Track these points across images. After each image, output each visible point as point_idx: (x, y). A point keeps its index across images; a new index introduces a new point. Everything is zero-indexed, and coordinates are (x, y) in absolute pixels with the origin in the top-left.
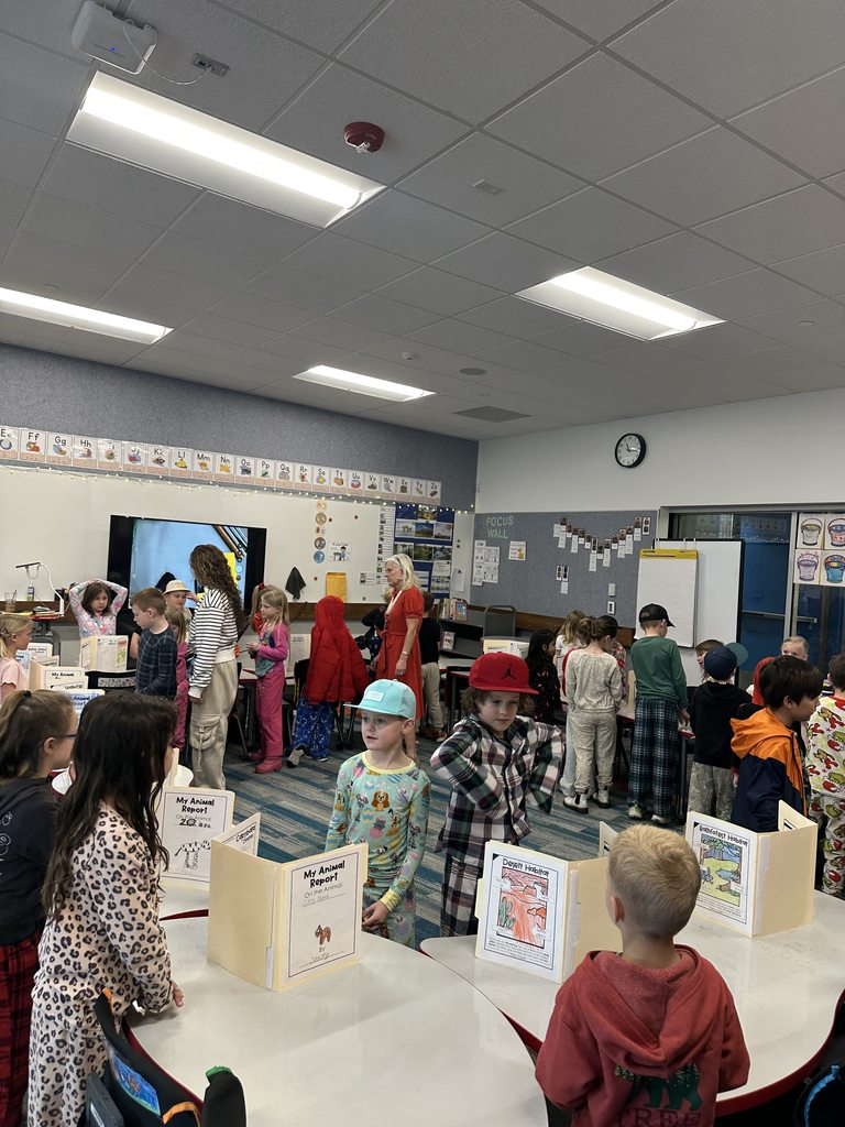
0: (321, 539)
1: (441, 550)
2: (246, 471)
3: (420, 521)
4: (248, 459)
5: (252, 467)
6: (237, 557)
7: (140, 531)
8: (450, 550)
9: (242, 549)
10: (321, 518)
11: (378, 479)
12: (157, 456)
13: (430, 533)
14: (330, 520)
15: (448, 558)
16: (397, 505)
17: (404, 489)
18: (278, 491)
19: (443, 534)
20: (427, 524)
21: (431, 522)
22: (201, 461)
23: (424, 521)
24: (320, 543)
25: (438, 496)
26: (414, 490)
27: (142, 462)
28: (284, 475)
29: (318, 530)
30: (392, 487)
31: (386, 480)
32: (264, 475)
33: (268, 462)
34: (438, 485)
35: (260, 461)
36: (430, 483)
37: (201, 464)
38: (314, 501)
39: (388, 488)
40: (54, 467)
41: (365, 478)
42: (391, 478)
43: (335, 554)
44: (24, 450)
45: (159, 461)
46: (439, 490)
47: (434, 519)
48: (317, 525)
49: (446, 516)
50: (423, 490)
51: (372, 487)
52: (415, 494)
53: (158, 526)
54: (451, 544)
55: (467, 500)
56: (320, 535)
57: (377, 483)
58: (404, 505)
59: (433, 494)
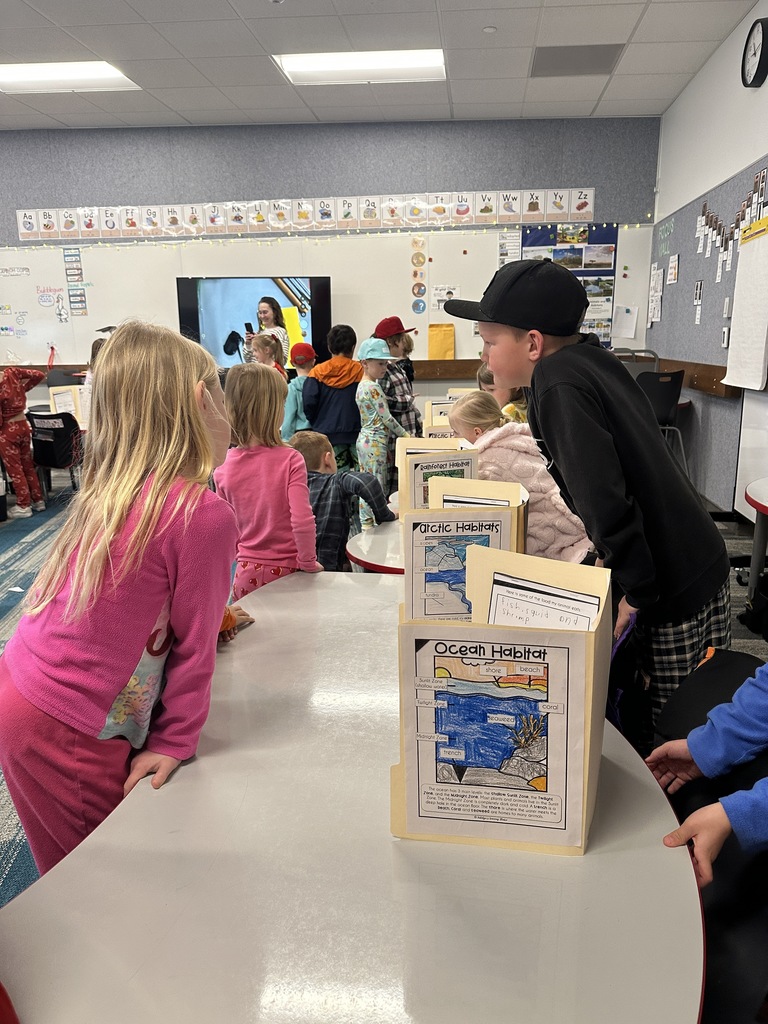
0: (419, 285)
1: (596, 283)
2: (326, 214)
3: (559, 246)
4: (327, 201)
5: (331, 209)
6: (301, 311)
7: (204, 289)
8: (611, 283)
9: (305, 302)
10: (418, 259)
11: (495, 199)
12: (235, 214)
13: (579, 262)
14: (430, 260)
15: (608, 293)
16: (524, 228)
17: (533, 206)
18: (363, 232)
19: (598, 261)
20: (573, 250)
21: (577, 246)
22: (277, 212)
23: (567, 246)
24: (419, 290)
25: (590, 208)
26: (550, 204)
27: (221, 222)
28: (370, 213)
29: (415, 274)
30: (516, 206)
31: (506, 198)
32: (346, 216)
33: (349, 200)
34: (590, 193)
35: (340, 200)
36: (575, 192)
37: (278, 215)
38: (409, 239)
39: (509, 208)
40: (150, 240)
41: (474, 200)
42: (514, 194)
43: (439, 301)
44: (125, 227)
45: (238, 219)
46: (590, 200)
47: (584, 241)
48: (415, 268)
49: (604, 235)
50: (564, 203)
51: (487, 210)
52: (552, 210)
53: (220, 284)
54: (612, 273)
55: (640, 207)
56: (418, 280)
57: (493, 204)
58: (533, 229)
59: (580, 207)
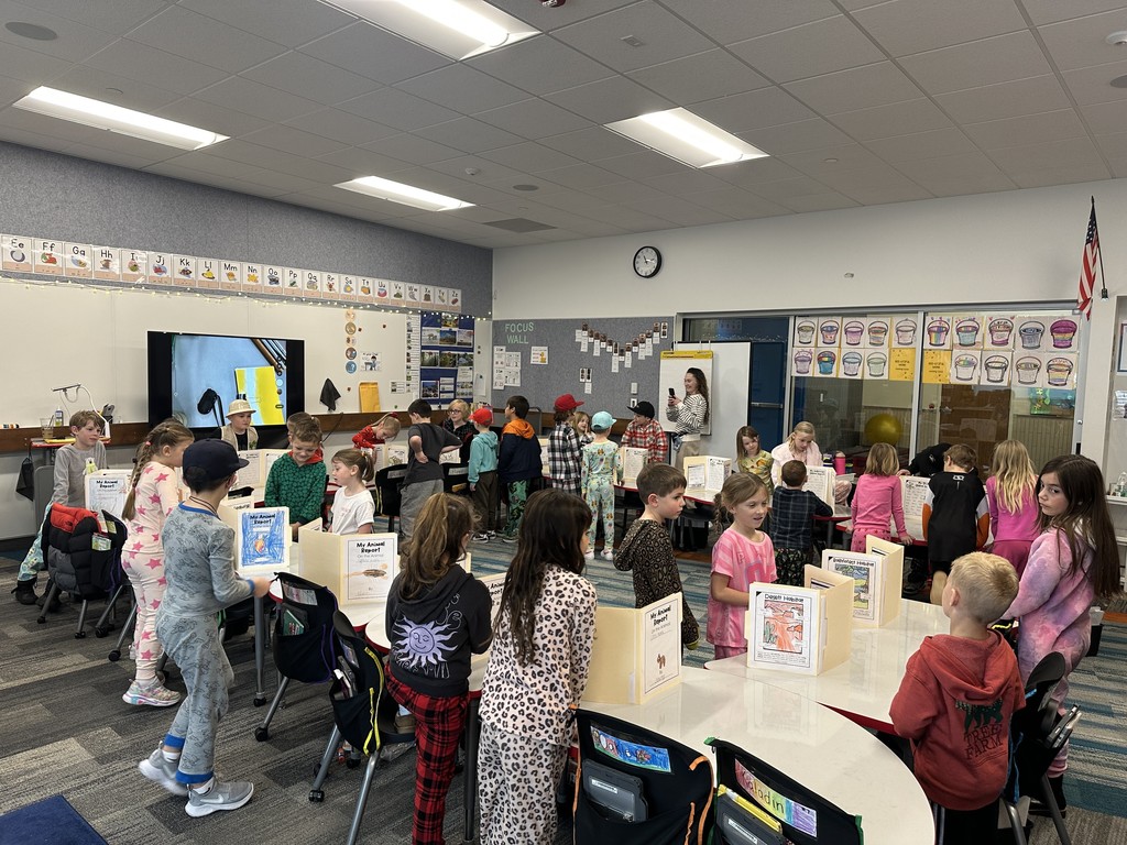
0: (351, 350)
1: (464, 356)
2: (274, 281)
3: (444, 328)
4: (275, 269)
5: (279, 276)
6: (277, 371)
7: (179, 346)
8: (472, 356)
9: (281, 362)
10: (350, 328)
11: (404, 287)
12: (183, 267)
13: (454, 341)
14: (360, 330)
15: (471, 364)
16: (422, 313)
17: (427, 297)
18: (308, 301)
19: (465, 341)
20: (450, 332)
21: (454, 329)
22: (228, 271)
23: (447, 329)
24: (351, 353)
25: (459, 303)
26: (437, 298)
27: (169, 274)
28: (312, 284)
29: (348, 340)
30: (416, 295)
31: (410, 288)
32: (292, 285)
33: (295, 271)
34: (459, 292)
35: (287, 270)
36: (451, 291)
37: (228, 275)
38: (343, 311)
39: (412, 297)
40: (74, 281)
41: (391, 287)
42: (416, 286)
43: (367, 364)
44: (40, 262)
45: (186, 272)
46: (459, 298)
47: (456, 326)
48: (347, 335)
49: (467, 324)
50: (445, 298)
51: (398, 295)
52: (438, 302)
53: (197, 341)
54: (472, 350)
55: (485, 310)
56: (350, 345)
57: (402, 291)
58: (428, 313)
59: (455, 302)
